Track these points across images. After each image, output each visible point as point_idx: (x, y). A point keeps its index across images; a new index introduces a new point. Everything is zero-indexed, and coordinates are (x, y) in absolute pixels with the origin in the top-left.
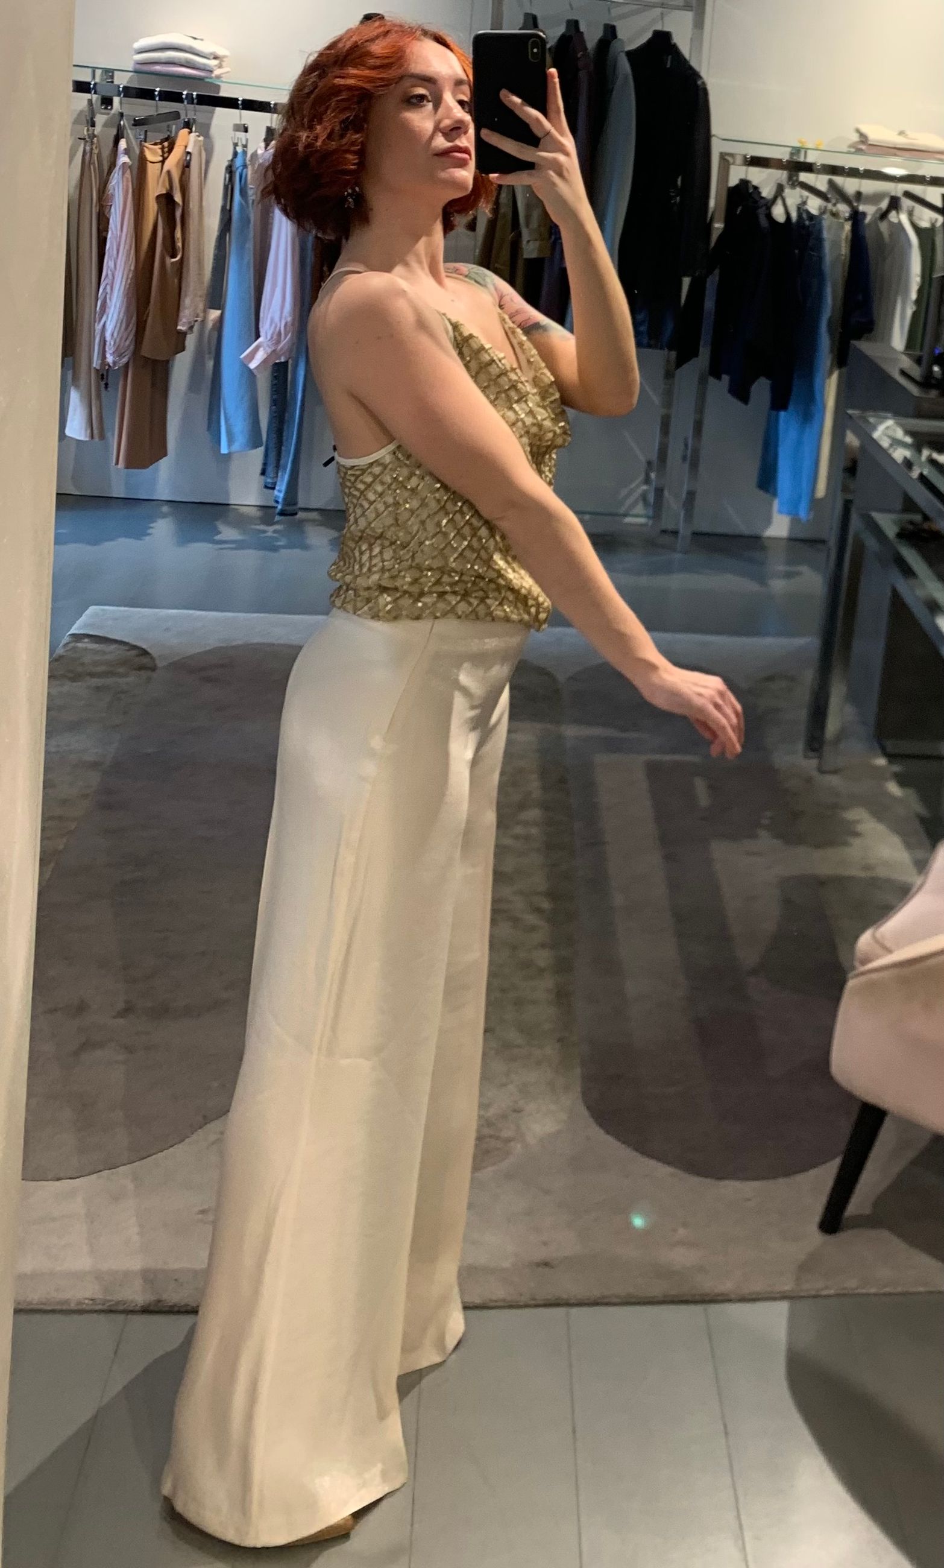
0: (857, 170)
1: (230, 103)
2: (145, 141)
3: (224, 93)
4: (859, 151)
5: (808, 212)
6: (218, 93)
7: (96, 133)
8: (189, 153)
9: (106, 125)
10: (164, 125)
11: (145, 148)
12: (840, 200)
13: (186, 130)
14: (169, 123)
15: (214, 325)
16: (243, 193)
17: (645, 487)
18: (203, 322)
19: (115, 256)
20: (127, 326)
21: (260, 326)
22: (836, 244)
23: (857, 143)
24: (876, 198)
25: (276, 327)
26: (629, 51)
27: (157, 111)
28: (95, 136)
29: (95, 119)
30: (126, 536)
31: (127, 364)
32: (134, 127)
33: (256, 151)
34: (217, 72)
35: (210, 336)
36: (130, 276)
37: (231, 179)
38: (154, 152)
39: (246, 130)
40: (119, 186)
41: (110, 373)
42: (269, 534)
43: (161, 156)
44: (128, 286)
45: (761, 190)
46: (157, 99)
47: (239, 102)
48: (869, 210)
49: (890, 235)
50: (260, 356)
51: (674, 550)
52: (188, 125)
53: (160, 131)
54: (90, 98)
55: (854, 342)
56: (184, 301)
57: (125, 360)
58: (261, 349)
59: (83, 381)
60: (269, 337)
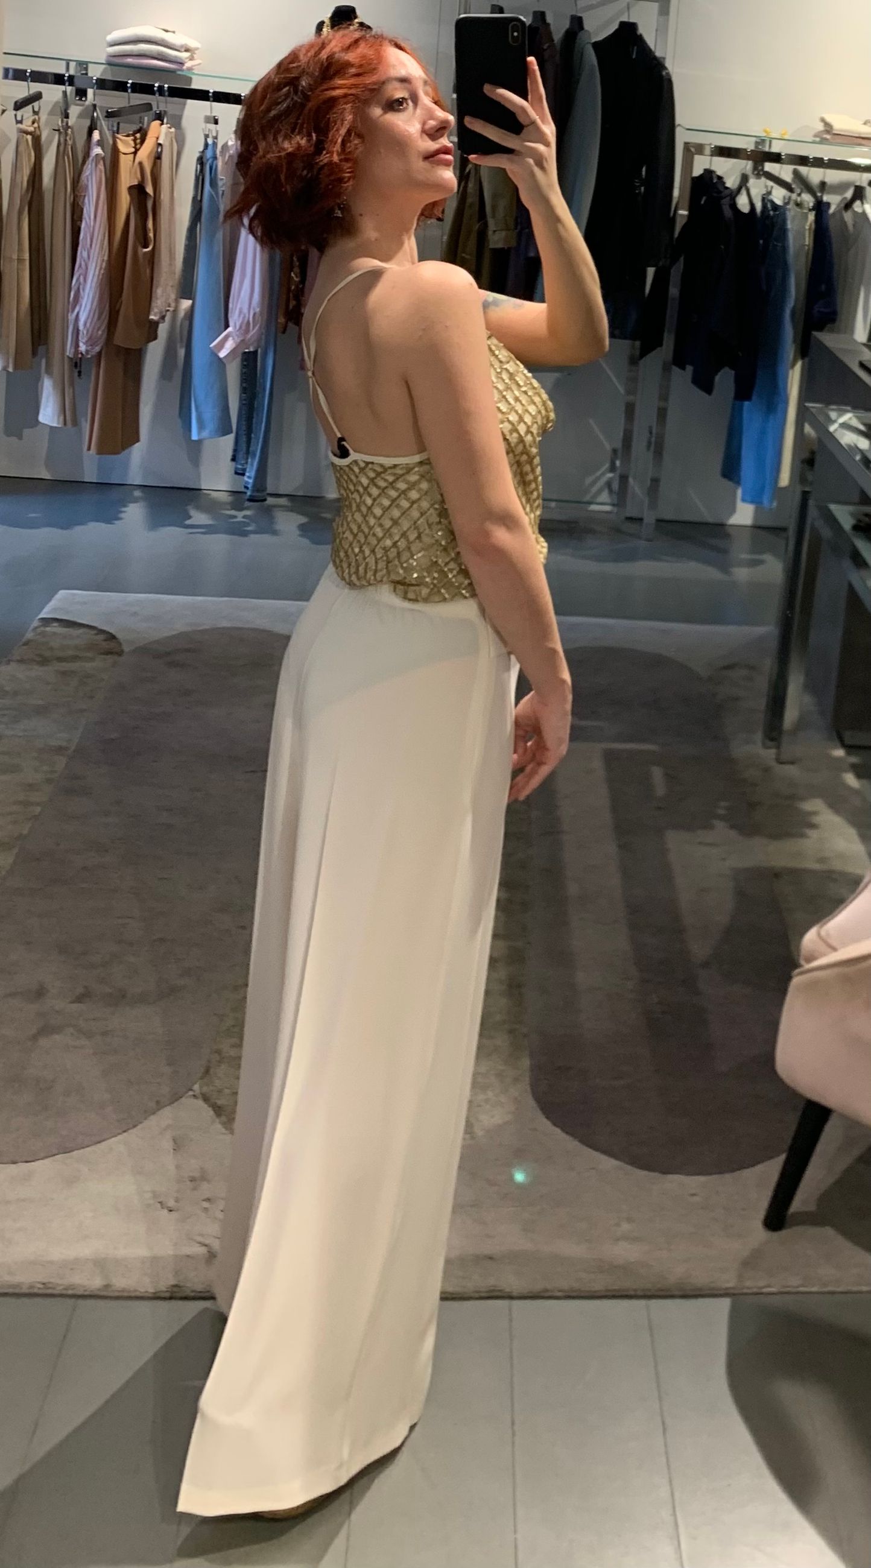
0: (822, 159)
1: (202, 95)
2: (118, 133)
3: (195, 86)
4: (823, 141)
5: (772, 202)
6: (190, 85)
7: (70, 124)
8: (160, 145)
9: (81, 116)
10: (136, 117)
11: (117, 140)
12: (804, 190)
13: (158, 122)
14: (142, 114)
15: (186, 314)
16: (214, 183)
17: (610, 475)
18: (175, 312)
19: (88, 246)
20: (99, 318)
21: (229, 315)
22: (800, 234)
23: (822, 132)
24: (841, 188)
25: (244, 317)
26: (596, 42)
27: (129, 103)
28: (67, 127)
29: (69, 111)
30: (97, 521)
31: (100, 353)
32: (107, 119)
33: (227, 143)
34: (188, 64)
35: (181, 325)
36: (104, 265)
37: (202, 170)
38: (126, 143)
39: (216, 122)
40: (93, 178)
41: (83, 360)
42: (240, 519)
43: (133, 147)
44: (101, 277)
45: (725, 180)
46: (129, 90)
47: (211, 94)
48: (833, 200)
49: (854, 225)
50: (230, 345)
51: (640, 538)
52: (159, 117)
53: (133, 123)
54: (64, 90)
55: (817, 334)
56: (156, 291)
57: (97, 349)
58: (231, 339)
59: (56, 369)
60: (238, 327)
